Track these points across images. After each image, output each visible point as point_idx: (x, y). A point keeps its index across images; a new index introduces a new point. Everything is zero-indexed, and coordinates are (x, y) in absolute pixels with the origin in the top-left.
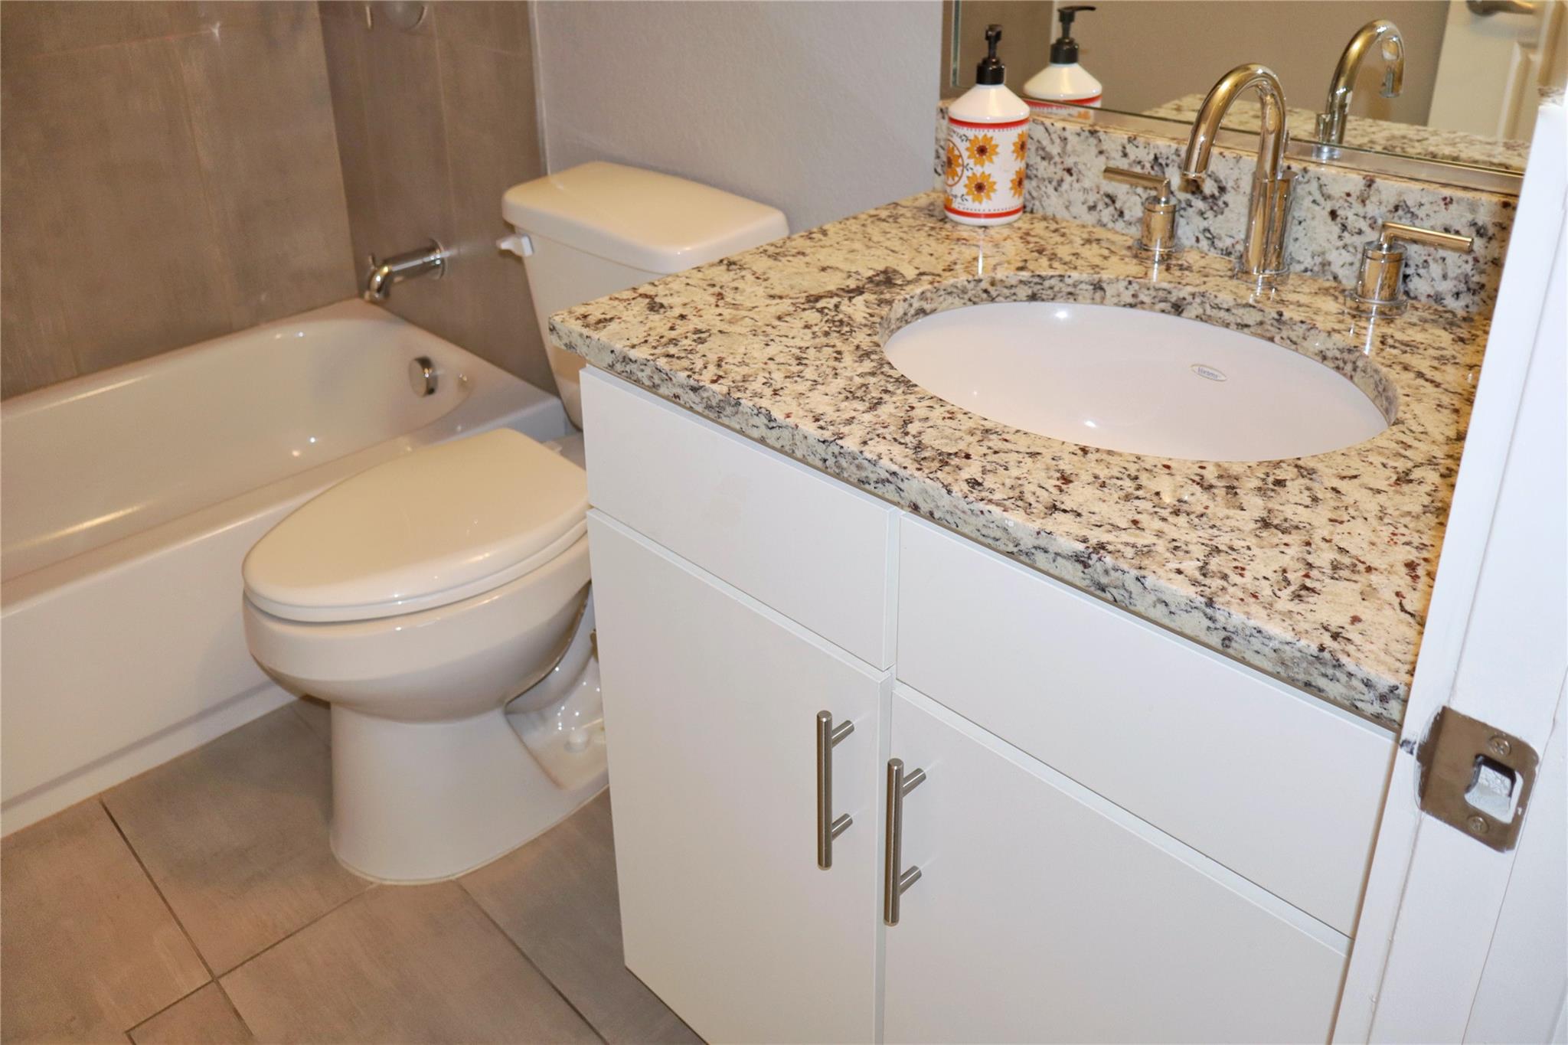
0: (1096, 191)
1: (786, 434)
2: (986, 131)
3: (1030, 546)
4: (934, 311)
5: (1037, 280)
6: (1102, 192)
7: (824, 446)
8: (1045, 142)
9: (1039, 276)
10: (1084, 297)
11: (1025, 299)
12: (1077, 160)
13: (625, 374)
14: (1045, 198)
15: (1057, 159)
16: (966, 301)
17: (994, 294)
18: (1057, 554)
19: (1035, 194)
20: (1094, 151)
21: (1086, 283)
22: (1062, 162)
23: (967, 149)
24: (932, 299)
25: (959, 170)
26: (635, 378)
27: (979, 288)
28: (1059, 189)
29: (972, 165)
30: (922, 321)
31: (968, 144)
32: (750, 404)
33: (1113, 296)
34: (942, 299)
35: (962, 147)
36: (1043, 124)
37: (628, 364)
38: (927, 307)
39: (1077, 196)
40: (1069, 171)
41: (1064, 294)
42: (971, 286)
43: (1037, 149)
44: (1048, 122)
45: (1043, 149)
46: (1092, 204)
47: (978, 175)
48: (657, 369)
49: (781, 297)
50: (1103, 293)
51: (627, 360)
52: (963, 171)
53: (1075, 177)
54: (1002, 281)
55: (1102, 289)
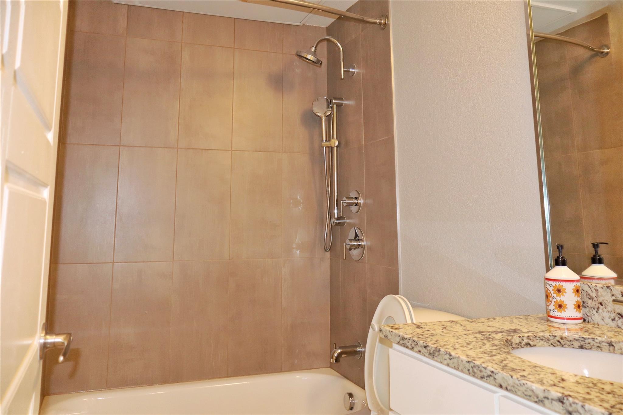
0: (614, 312)
1: (455, 360)
2: (559, 282)
3: (542, 397)
4: (535, 346)
5: (582, 339)
6: (616, 313)
7: (468, 364)
8: (590, 292)
9: (583, 337)
10: (605, 349)
11: (578, 347)
12: (604, 299)
13: (403, 345)
14: (593, 316)
15: (595, 299)
16: (550, 344)
17: (563, 343)
18: (552, 399)
19: (588, 314)
20: (610, 295)
21: (605, 342)
22: (598, 300)
23: (553, 290)
24: (533, 340)
25: (551, 299)
26: (406, 346)
27: (555, 340)
28: (598, 312)
29: (555, 297)
30: (529, 349)
31: (553, 288)
32: (444, 350)
33: (618, 349)
34: (538, 341)
35: (551, 289)
36: (587, 284)
37: (404, 340)
38: (532, 343)
39: (606, 315)
40: (601, 304)
41: (595, 347)
42: (551, 338)
43: (586, 295)
44: (589, 284)
45: (589, 295)
46: (613, 318)
47: (559, 301)
48: (413, 341)
49: (468, 330)
50: (613, 347)
51: (404, 339)
52: (552, 299)
53: (604, 306)
54: (566, 338)
55: (613, 345)
